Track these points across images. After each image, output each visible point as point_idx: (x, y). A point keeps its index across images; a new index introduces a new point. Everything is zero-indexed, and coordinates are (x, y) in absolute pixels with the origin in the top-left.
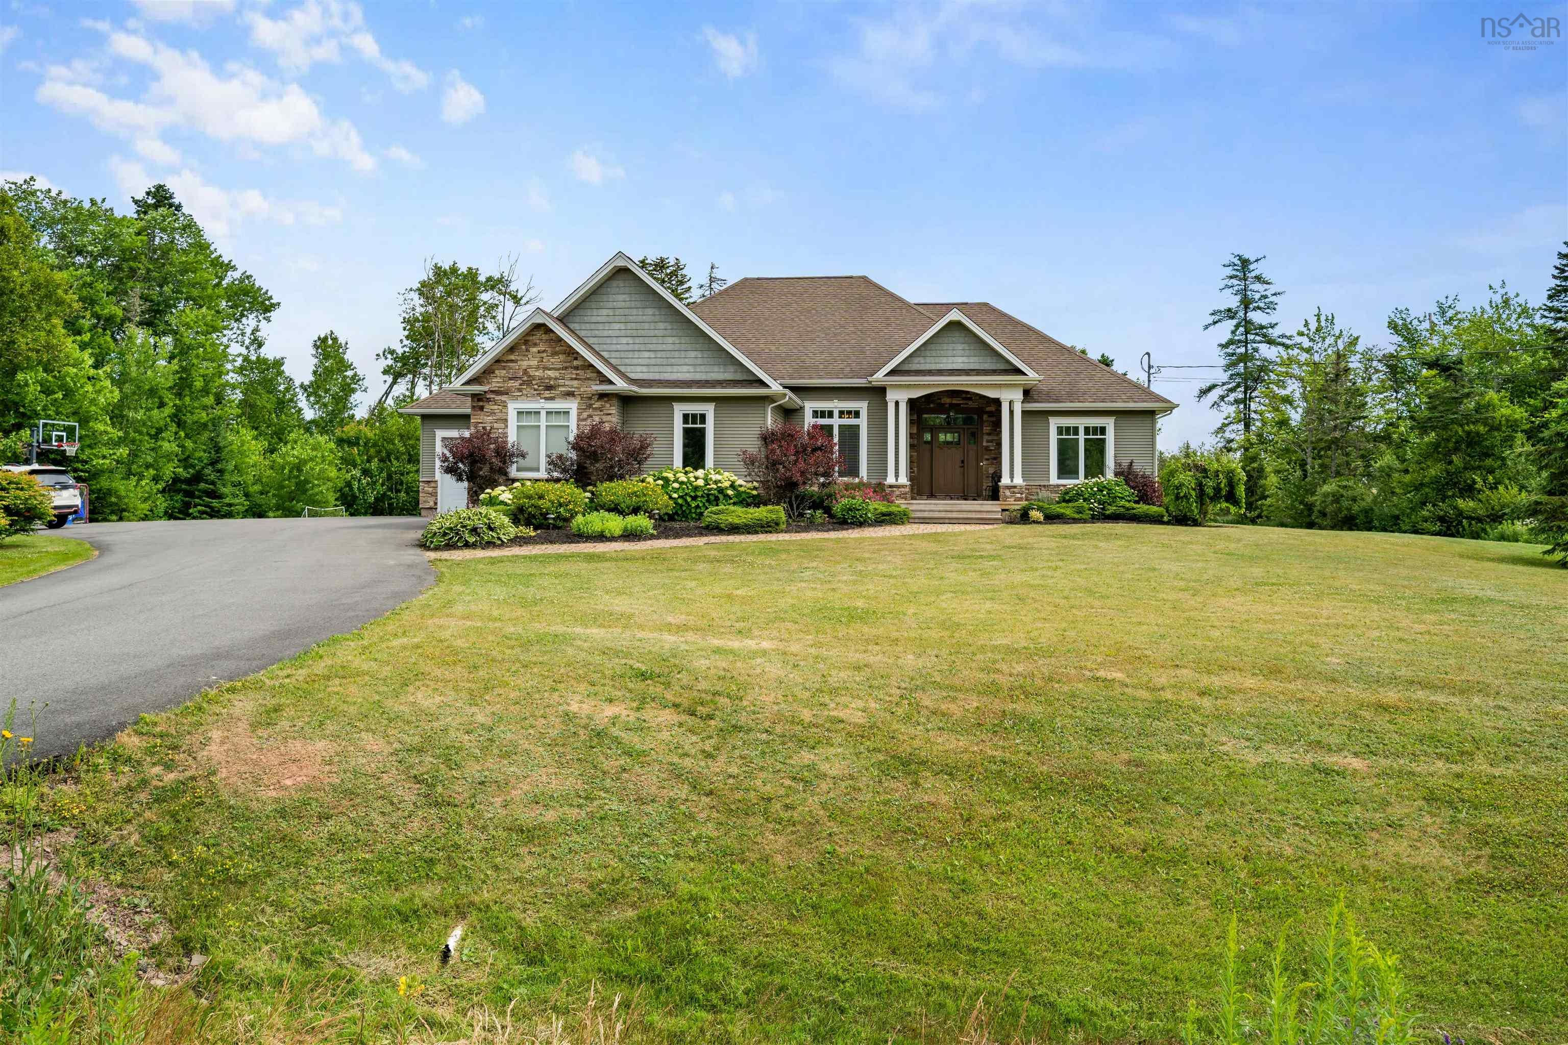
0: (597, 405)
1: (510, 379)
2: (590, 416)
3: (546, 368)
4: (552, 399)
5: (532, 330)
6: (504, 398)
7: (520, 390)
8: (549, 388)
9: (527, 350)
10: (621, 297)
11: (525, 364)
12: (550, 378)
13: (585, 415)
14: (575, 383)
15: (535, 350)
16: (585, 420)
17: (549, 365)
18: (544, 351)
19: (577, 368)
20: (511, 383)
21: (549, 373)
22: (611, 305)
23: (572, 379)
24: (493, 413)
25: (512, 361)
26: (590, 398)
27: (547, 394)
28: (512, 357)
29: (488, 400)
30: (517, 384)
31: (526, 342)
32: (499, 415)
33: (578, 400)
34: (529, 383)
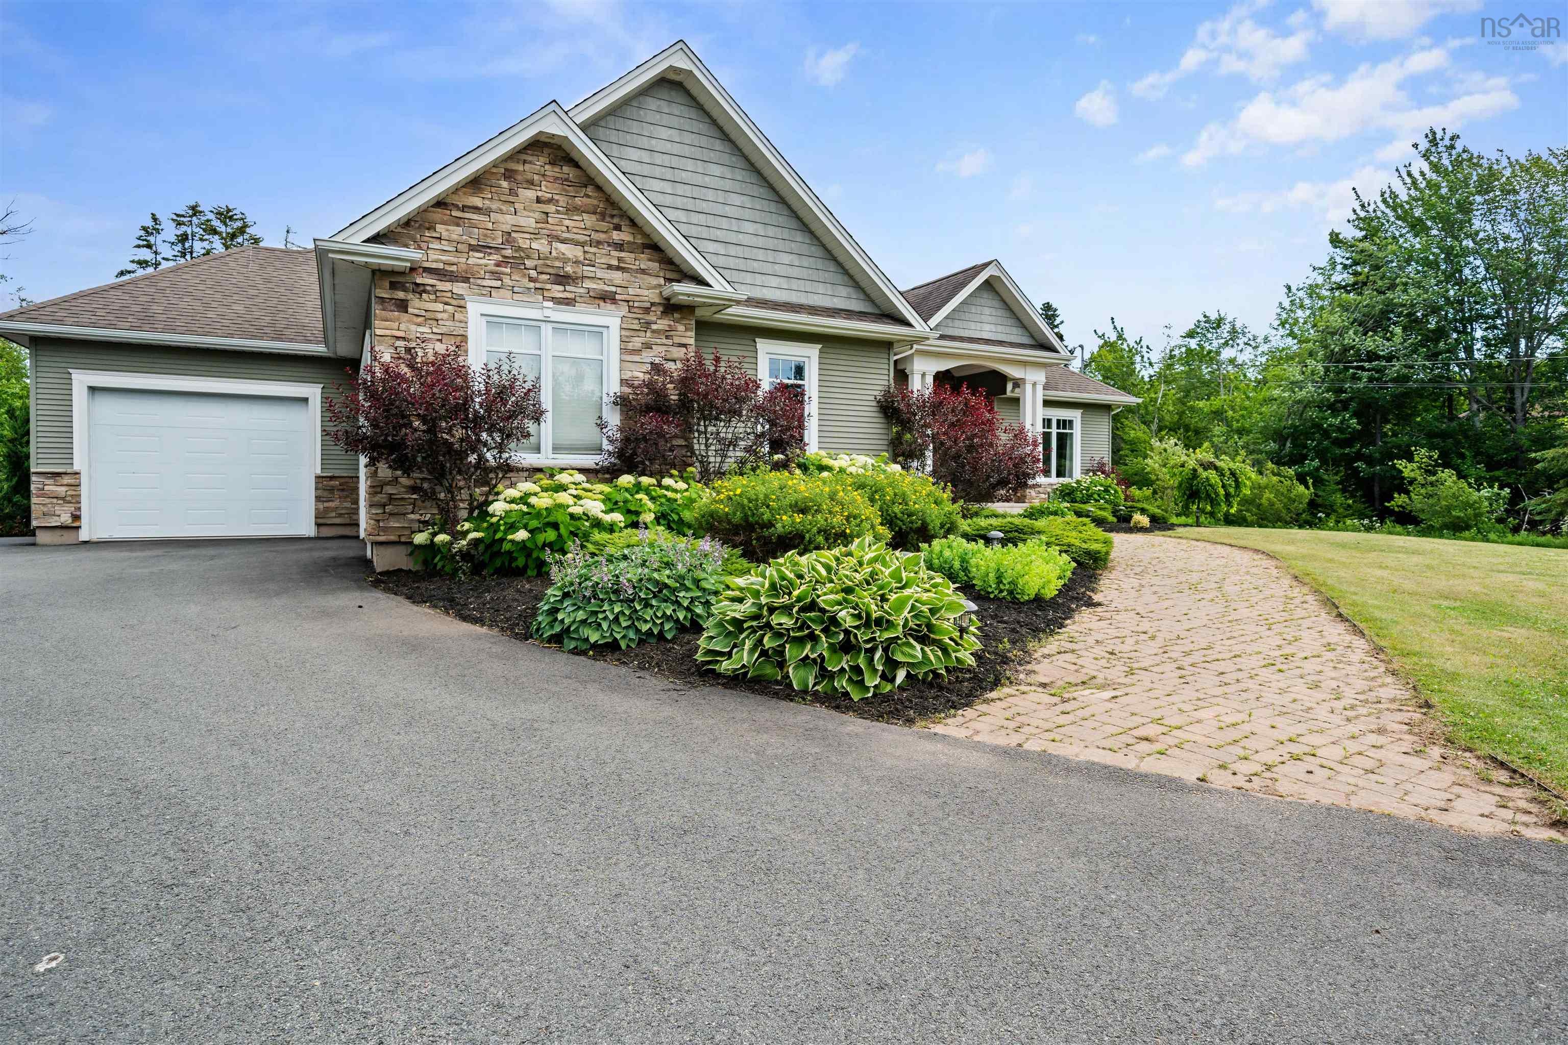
0: (662, 324)
1: (473, 248)
2: (648, 346)
3: (554, 238)
4: (569, 302)
5: (525, 148)
6: (459, 288)
7: (497, 276)
8: (562, 279)
9: (512, 192)
10: (664, 133)
11: (507, 221)
12: (566, 260)
13: (637, 343)
14: (617, 276)
15: (531, 194)
16: (637, 352)
17: (560, 231)
18: (550, 201)
19: (619, 247)
20: (476, 258)
21: (562, 247)
22: (644, 142)
23: (610, 267)
24: (431, 318)
25: (476, 209)
26: (647, 310)
27: (557, 291)
28: (477, 201)
29: (420, 289)
30: (490, 261)
31: (509, 175)
32: (447, 326)
33: (624, 310)
34: (517, 262)
